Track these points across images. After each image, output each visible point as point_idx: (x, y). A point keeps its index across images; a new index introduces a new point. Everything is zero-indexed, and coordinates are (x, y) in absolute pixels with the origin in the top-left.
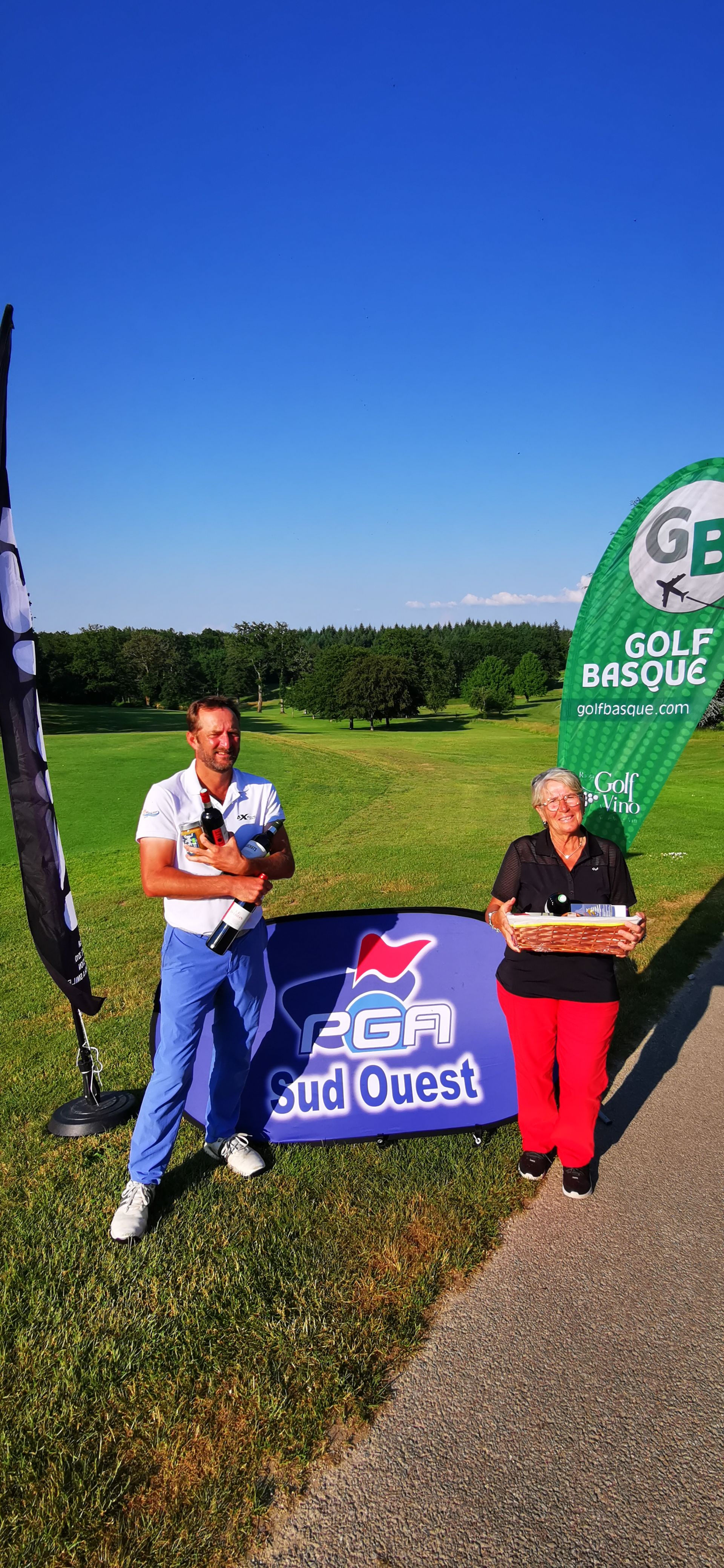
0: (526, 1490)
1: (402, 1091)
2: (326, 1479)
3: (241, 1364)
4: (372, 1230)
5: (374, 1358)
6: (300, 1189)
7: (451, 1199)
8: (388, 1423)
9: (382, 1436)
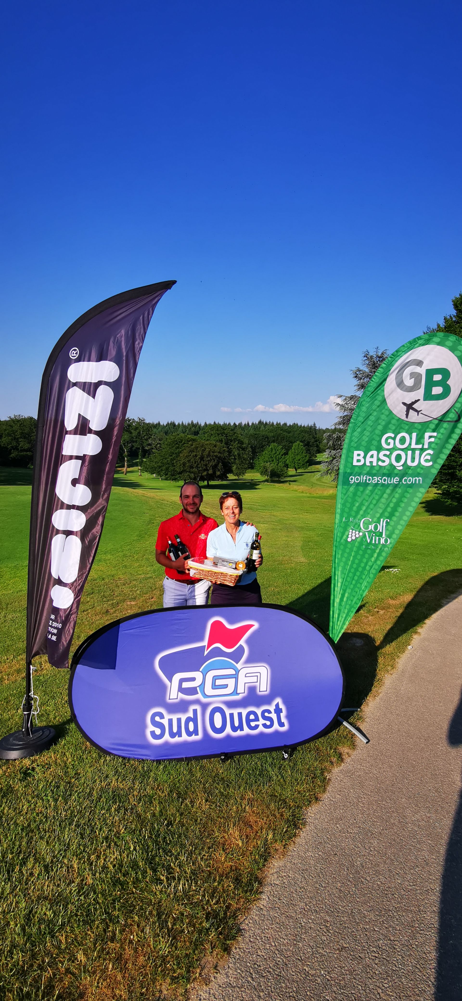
0: (334, 994)
1: (237, 724)
2: (201, 995)
3: (138, 916)
4: (221, 818)
5: (228, 907)
6: (171, 792)
7: (271, 796)
8: (240, 953)
9: (237, 963)
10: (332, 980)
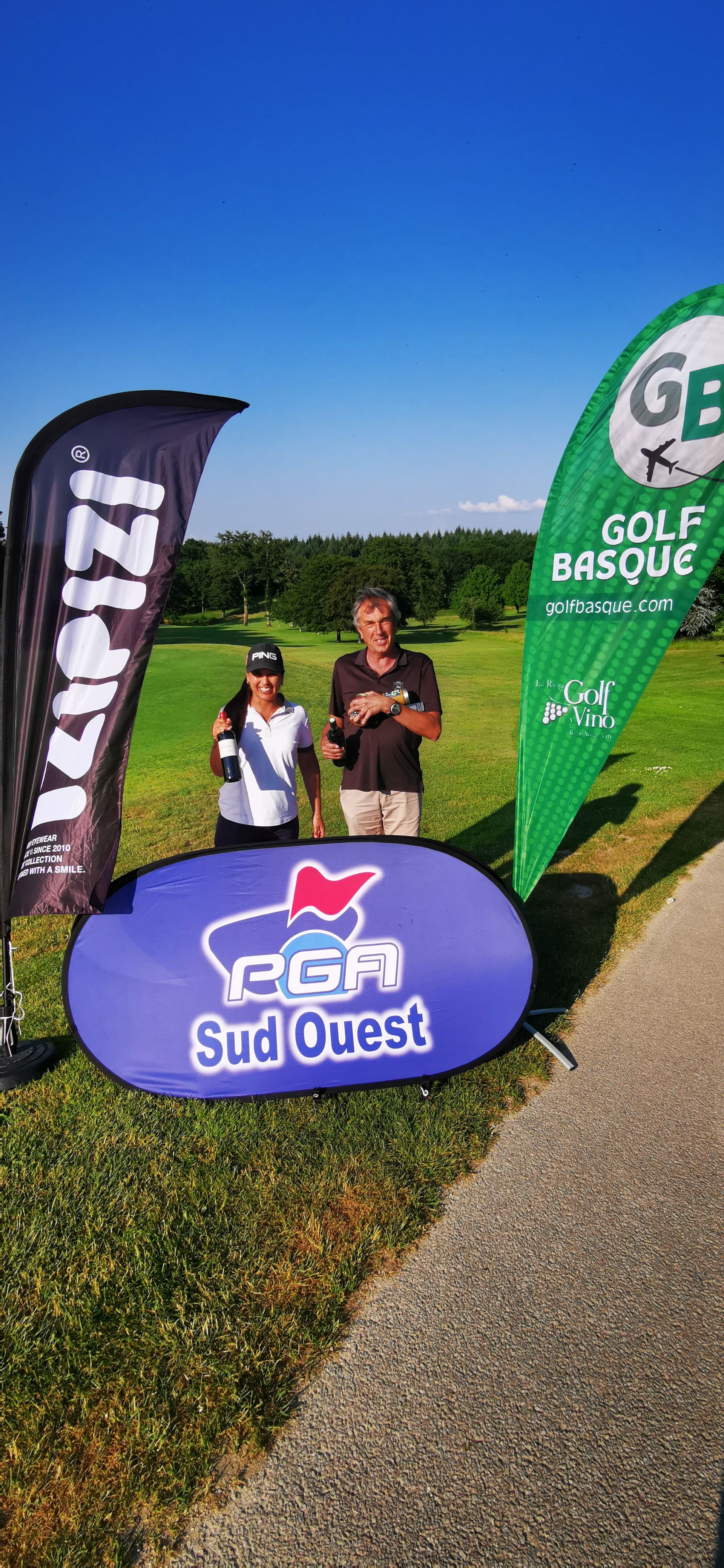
0: (443, 1533)
1: (342, 1041)
2: (206, 1527)
3: (125, 1377)
5: (282, 1365)
6: (222, 1154)
8: (290, 1449)
9: (280, 1468)
10: (444, 1506)
